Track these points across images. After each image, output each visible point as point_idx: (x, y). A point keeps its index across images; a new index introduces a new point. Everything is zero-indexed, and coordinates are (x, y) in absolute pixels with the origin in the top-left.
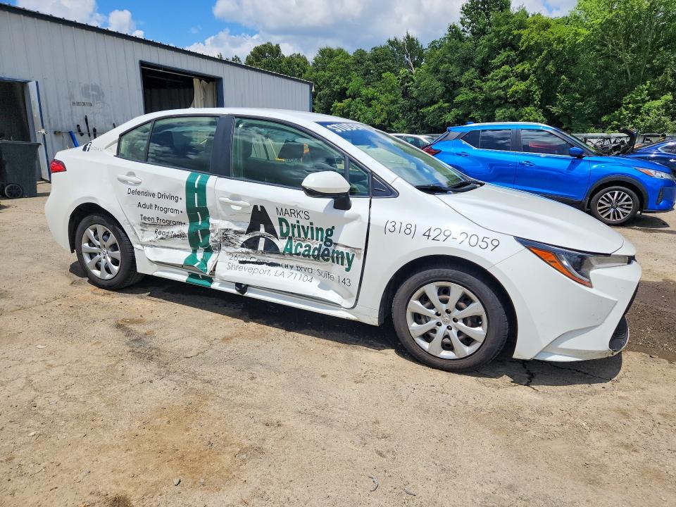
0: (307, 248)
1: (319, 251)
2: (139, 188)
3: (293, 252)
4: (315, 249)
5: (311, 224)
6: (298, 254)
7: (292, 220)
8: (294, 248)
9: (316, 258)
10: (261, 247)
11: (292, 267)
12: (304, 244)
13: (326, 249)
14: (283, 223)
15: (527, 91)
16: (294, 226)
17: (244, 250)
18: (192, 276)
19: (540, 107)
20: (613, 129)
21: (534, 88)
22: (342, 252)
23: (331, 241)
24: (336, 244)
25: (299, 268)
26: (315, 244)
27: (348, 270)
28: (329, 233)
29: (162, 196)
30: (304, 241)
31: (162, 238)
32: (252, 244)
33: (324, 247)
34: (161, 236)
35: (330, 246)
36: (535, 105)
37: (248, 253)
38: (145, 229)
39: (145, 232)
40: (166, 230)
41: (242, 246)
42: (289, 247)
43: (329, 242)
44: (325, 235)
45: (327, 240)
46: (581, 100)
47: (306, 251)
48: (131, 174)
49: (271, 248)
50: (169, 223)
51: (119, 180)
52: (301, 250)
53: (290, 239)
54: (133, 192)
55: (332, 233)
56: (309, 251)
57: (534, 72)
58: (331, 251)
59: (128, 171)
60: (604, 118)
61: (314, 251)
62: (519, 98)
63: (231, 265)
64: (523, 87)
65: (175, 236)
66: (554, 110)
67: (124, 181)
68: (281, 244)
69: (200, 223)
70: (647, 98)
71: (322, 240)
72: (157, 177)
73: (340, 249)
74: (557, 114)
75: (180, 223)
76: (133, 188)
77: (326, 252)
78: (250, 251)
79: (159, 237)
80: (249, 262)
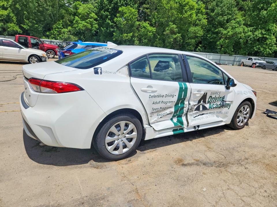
0: (217, 105)
1: (220, 105)
2: (156, 94)
3: (212, 108)
4: (219, 104)
5: (219, 96)
6: (214, 108)
7: (213, 96)
8: (212, 106)
9: (219, 108)
10: (201, 109)
11: (208, 113)
12: (215, 104)
13: (223, 104)
14: (210, 98)
15: (8, 16)
16: (213, 98)
17: (196, 112)
18: (174, 131)
19: (17, 25)
20: (52, 38)
21: (12, 15)
22: (228, 104)
23: (224, 101)
24: (226, 101)
25: (210, 113)
26: (219, 103)
27: (228, 109)
28: (223, 98)
29: (167, 96)
30: (215, 103)
31: (161, 117)
32: (198, 109)
33: (222, 103)
34: (160, 116)
35: (224, 102)
36: (15, 23)
37: (197, 112)
38: (152, 115)
39: (152, 117)
40: (163, 113)
41: (195, 110)
42: (210, 106)
43: (223, 101)
44: (222, 99)
45: (222, 100)
46: (37, 24)
47: (216, 106)
48: (149, 86)
49: (204, 108)
50: (165, 109)
51: (142, 91)
52: (214, 106)
53: (210, 103)
54: (152, 97)
55: (224, 98)
56: (217, 106)
57: (10, 7)
58: (225, 104)
59: (147, 86)
60: (48, 33)
61: (219, 106)
62: (4, 19)
63: (192, 119)
64: (6, 14)
65: (168, 114)
66: (25, 27)
67: (145, 91)
68: (207, 106)
69: (180, 105)
70: (62, 27)
71: (221, 101)
72: (165, 86)
73: (227, 103)
74: (26, 29)
75: (170, 107)
76: (152, 94)
77: (223, 105)
78: (198, 111)
79: (159, 117)
80: (197, 116)
